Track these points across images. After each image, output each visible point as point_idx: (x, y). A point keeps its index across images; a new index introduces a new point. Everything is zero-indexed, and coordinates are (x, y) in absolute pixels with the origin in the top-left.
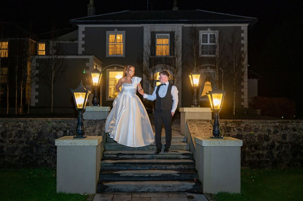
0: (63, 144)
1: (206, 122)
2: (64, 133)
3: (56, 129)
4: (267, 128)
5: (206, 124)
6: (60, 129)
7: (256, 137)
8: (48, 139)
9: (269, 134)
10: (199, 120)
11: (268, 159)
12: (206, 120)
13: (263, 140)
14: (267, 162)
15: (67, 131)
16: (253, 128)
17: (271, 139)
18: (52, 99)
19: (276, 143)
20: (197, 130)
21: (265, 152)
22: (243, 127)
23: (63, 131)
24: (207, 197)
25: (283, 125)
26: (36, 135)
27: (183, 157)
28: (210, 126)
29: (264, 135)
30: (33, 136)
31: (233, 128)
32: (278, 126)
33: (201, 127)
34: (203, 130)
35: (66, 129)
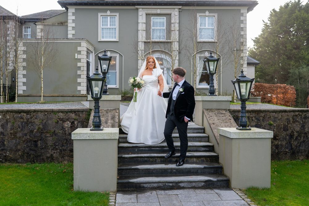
0: (81, 137)
1: (224, 112)
2: (71, 124)
3: (62, 120)
4: (286, 117)
5: (224, 114)
6: (68, 120)
7: (275, 126)
8: (54, 131)
9: (288, 123)
10: (216, 109)
11: (287, 150)
12: (224, 110)
13: (282, 130)
14: (286, 153)
15: (75, 122)
16: (272, 118)
17: (290, 129)
18: (42, 86)
19: (295, 133)
20: (217, 120)
21: (284, 143)
22: (262, 116)
23: (70, 122)
24: (237, 192)
25: (302, 114)
26: (41, 126)
27: (203, 149)
28: (230, 116)
29: (283, 125)
30: (37, 127)
31: (252, 117)
32: (298, 115)
33: (219, 116)
34: (223, 120)
35: (73, 120)
